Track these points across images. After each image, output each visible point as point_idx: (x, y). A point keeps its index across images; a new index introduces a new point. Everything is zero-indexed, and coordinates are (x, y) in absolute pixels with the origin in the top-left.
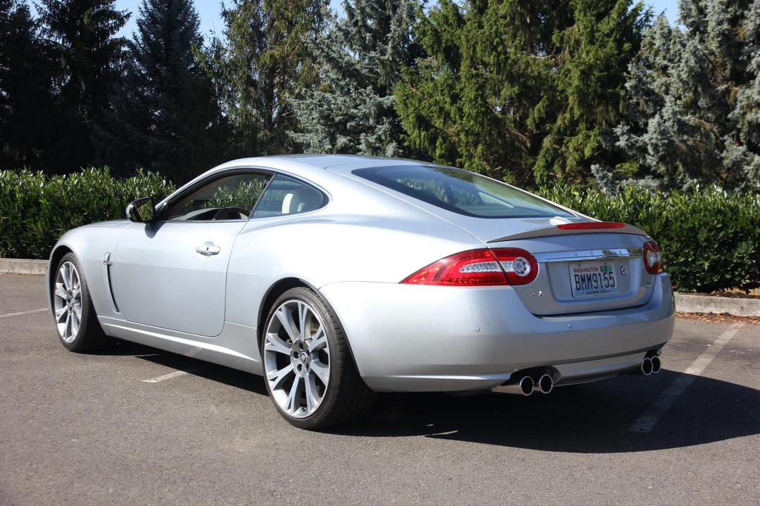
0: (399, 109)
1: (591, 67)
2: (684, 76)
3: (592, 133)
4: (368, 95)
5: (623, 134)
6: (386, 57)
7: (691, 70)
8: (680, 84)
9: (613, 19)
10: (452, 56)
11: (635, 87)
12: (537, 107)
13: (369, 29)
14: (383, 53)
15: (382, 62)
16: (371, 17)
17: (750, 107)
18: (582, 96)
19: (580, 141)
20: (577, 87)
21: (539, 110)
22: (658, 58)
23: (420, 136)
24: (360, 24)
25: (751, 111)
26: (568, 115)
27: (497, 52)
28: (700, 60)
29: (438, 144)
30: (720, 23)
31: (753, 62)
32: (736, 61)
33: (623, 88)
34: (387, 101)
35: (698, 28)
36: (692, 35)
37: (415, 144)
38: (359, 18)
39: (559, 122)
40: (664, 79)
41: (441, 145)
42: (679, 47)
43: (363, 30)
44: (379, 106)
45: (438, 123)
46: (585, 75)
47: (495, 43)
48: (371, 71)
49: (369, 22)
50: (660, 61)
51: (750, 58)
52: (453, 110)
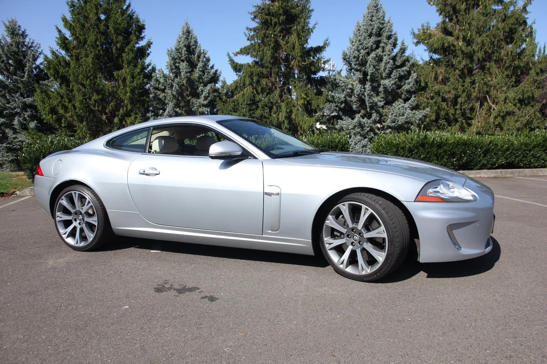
0: (39, 105)
1: (134, 88)
2: (174, 93)
3: (138, 116)
4: (17, 98)
5: (151, 116)
6: (24, 79)
7: (177, 91)
8: (172, 96)
9: (139, 68)
10: (64, 80)
11: (154, 97)
12: (111, 105)
13: (11, 65)
14: (23, 77)
15: (22, 82)
16: (11, 59)
17: (200, 106)
18: (131, 99)
19: (133, 119)
20: (129, 96)
21: (112, 106)
22: (160, 86)
23: (52, 117)
24: (5, 62)
25: (200, 108)
26: (125, 108)
27: (90, 79)
28: (180, 87)
29: (63, 121)
30: (186, 73)
31: (200, 89)
32: (192, 88)
33: (149, 97)
34: (29, 100)
35: (177, 74)
36: (176, 76)
37: (50, 121)
38: (5, 59)
39: (121, 111)
40: (164, 94)
41: (65, 121)
42: (171, 81)
43: (8, 65)
44: (24, 103)
45: (61, 111)
46: (132, 91)
47: (89, 75)
48: (14, 86)
49: (11, 62)
50: (161, 87)
51: (198, 87)
52: (70, 106)
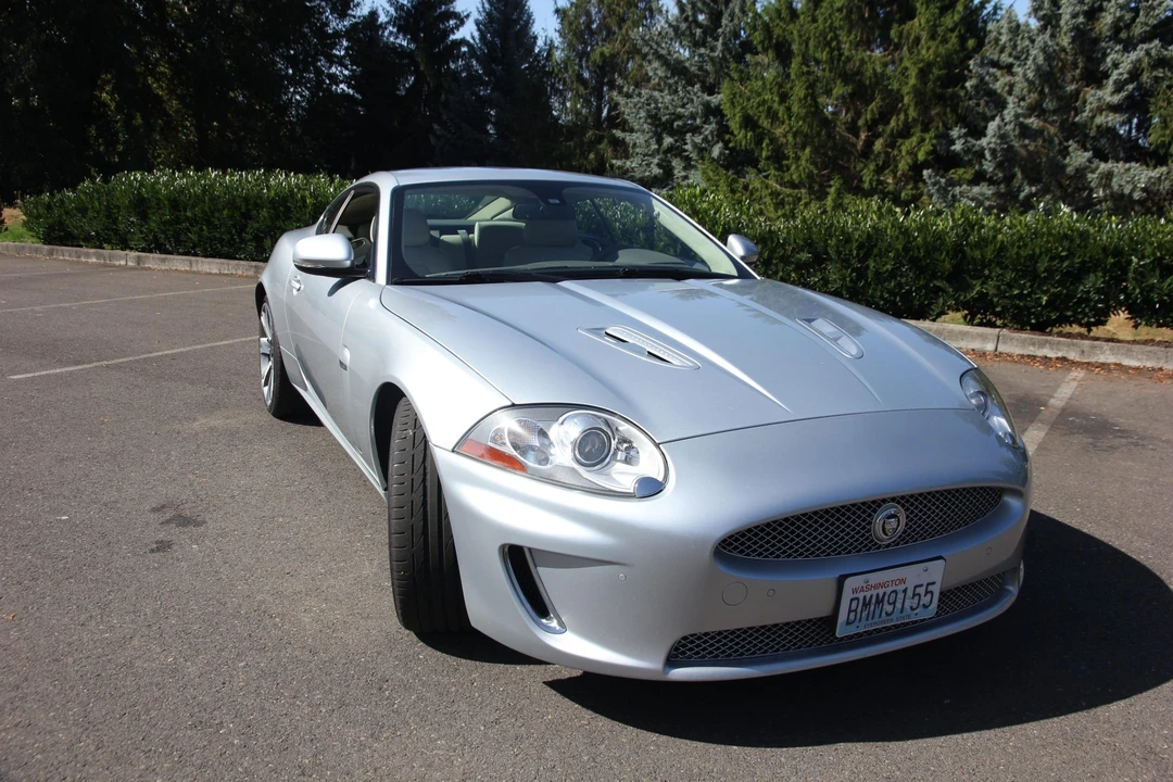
0: (727, 111)
1: (929, 65)
2: (1030, 75)
3: (927, 136)
4: (695, 94)
5: (959, 137)
6: (716, 54)
7: (1038, 69)
8: (1026, 84)
9: (958, 12)
10: (783, 53)
11: (975, 87)
12: (870, 108)
13: (699, 25)
14: (713, 49)
15: (712, 59)
16: (702, 12)
17: (1100, 110)
18: (919, 94)
19: (914, 144)
20: (914, 86)
21: (872, 110)
22: (1003, 55)
23: (746, 136)
24: (690, 19)
25: (1101, 114)
26: (902, 117)
27: (830, 47)
28: (1049, 57)
29: (764, 145)
30: (1075, 16)
31: (1108, 60)
32: (1089, 59)
33: (963, 87)
34: (715, 100)
35: (1050, 21)
36: (1043, 29)
37: (741, 145)
38: (690, 13)
39: (893, 123)
40: (1008, 78)
41: (768, 145)
42: (1027, 42)
43: (693, 26)
44: (707, 105)
45: (765, 123)
46: (923, 73)
47: (829, 38)
48: (700, 68)
49: (701, 17)
50: (1005, 58)
51: (1105, 55)
52: (781, 110)
